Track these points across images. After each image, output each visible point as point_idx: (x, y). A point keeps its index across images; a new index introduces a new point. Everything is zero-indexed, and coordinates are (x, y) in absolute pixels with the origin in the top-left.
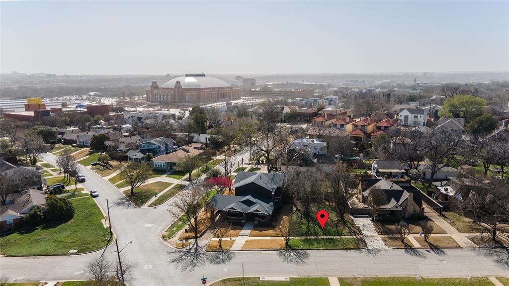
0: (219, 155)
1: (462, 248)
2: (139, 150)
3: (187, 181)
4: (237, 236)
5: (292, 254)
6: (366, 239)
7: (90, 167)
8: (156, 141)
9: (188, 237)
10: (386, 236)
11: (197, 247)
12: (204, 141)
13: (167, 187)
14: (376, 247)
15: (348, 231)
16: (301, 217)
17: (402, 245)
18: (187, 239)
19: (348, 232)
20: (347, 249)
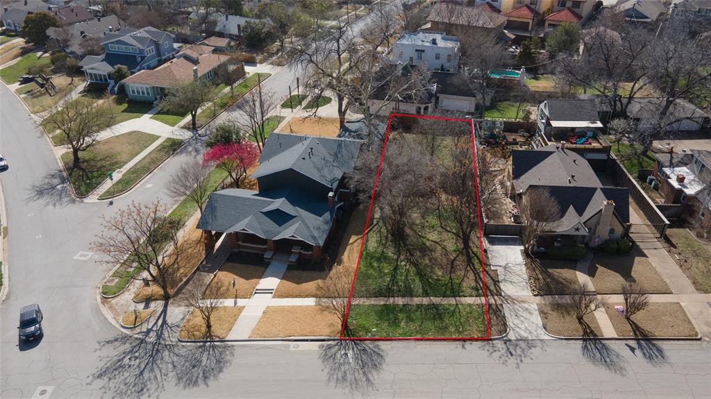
0: (261, 63)
1: (700, 339)
2: (102, 57)
3: (188, 129)
4: (248, 295)
5: (350, 353)
6: (507, 311)
7: (16, 86)
8: (135, 38)
9: (152, 295)
10: (549, 299)
11: (162, 326)
12: (235, 31)
13: (146, 147)
14: (525, 335)
15: (473, 284)
16: (387, 238)
17: (577, 330)
18: (148, 300)
19: (473, 288)
20: (464, 340)
